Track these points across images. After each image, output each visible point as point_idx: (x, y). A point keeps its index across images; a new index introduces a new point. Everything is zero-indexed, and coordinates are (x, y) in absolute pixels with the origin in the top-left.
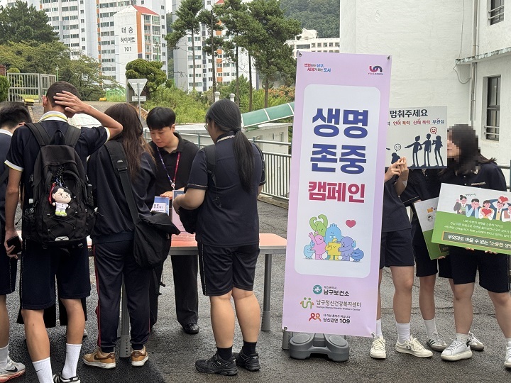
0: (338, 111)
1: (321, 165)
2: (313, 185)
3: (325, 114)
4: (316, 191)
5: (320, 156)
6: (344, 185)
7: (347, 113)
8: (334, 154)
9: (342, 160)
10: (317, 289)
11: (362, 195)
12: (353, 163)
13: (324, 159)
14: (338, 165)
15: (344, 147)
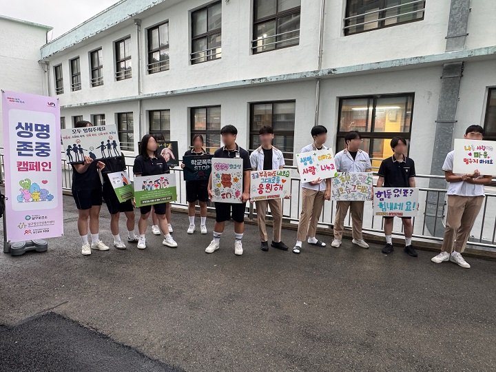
0: (31, 124)
1: (23, 152)
2: (20, 164)
3: (24, 125)
4: (22, 166)
5: (22, 148)
6: (39, 163)
7: (37, 126)
8: (32, 147)
9: (36, 150)
10: (28, 218)
11: (50, 168)
12: (43, 151)
13: (25, 149)
14: (34, 153)
15: (37, 143)
